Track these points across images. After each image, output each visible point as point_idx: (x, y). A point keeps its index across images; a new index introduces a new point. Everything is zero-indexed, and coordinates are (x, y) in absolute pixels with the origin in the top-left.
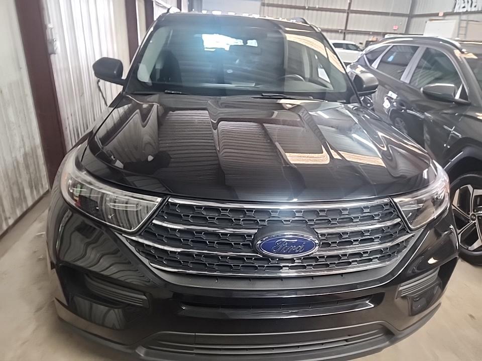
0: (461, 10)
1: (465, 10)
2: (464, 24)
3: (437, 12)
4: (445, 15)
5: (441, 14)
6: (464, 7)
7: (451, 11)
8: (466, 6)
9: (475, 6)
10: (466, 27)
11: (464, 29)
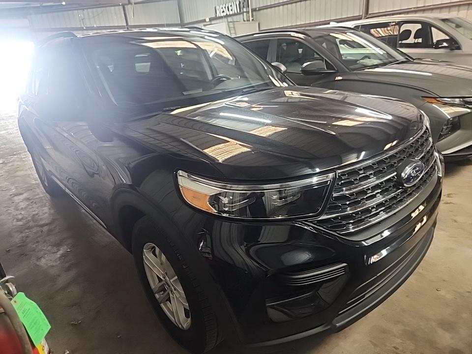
0: (222, 15)
1: (225, 14)
2: (231, 25)
3: (204, 18)
4: (211, 20)
5: (208, 20)
6: (223, 12)
7: (214, 16)
8: (225, 11)
9: (232, 10)
10: (234, 28)
11: (232, 28)
